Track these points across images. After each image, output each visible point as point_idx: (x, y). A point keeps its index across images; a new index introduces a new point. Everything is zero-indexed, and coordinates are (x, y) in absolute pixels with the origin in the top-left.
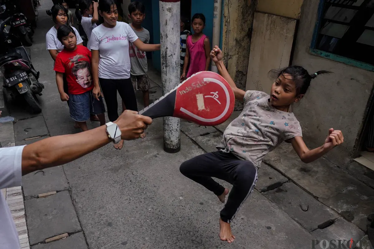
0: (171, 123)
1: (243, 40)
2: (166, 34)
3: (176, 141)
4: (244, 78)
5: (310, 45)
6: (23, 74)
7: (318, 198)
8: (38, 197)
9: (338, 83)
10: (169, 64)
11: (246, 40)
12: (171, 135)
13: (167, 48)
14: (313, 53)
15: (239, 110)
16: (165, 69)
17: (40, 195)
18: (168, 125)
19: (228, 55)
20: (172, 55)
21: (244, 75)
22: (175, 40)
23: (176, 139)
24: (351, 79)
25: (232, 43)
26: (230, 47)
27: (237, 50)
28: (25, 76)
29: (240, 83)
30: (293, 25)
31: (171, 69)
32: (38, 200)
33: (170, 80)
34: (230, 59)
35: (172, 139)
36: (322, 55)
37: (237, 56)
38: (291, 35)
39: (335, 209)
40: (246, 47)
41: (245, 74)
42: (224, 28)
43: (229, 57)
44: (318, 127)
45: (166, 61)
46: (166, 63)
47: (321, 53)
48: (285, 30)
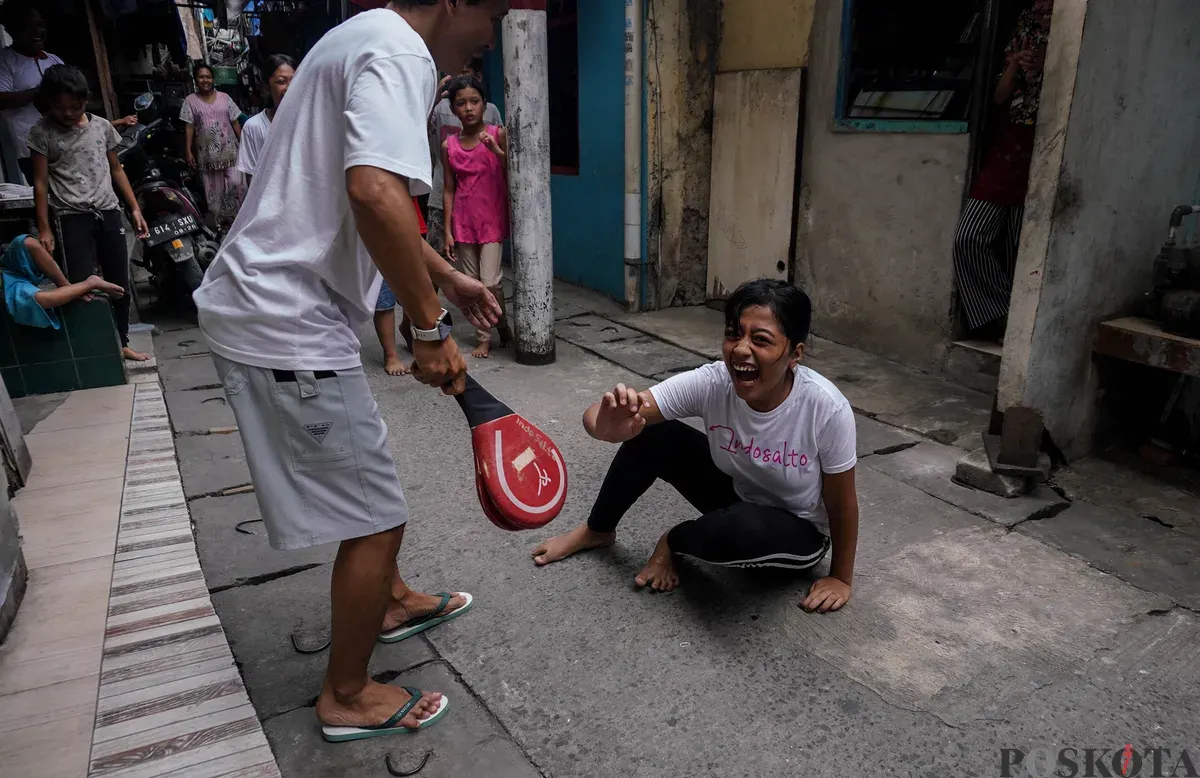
0: (531, 288)
1: (694, 136)
2: (518, 79)
3: (544, 333)
4: (702, 225)
5: (833, 113)
6: (185, 219)
7: (875, 415)
8: (209, 433)
9: (899, 179)
10: (524, 144)
11: (702, 138)
12: (532, 318)
13: (519, 109)
14: (841, 128)
15: (695, 303)
16: (515, 159)
17: (212, 430)
18: (525, 292)
19: (662, 169)
20: (530, 125)
21: (703, 219)
22: (536, 90)
23: (545, 330)
24: (925, 162)
25: (670, 141)
26: (666, 152)
27: (682, 159)
28: (190, 224)
29: (694, 238)
30: (794, 80)
31: (529, 157)
32: (208, 437)
33: (528, 184)
34: (666, 177)
35: (535, 328)
36: (860, 128)
37: (684, 172)
38: (793, 104)
39: (915, 429)
40: (701, 153)
41: (704, 214)
42: (649, 107)
43: (664, 173)
44: (870, 293)
45: (518, 139)
46: (518, 145)
47: (857, 124)
48: (780, 96)
